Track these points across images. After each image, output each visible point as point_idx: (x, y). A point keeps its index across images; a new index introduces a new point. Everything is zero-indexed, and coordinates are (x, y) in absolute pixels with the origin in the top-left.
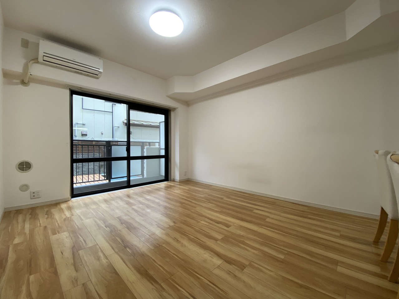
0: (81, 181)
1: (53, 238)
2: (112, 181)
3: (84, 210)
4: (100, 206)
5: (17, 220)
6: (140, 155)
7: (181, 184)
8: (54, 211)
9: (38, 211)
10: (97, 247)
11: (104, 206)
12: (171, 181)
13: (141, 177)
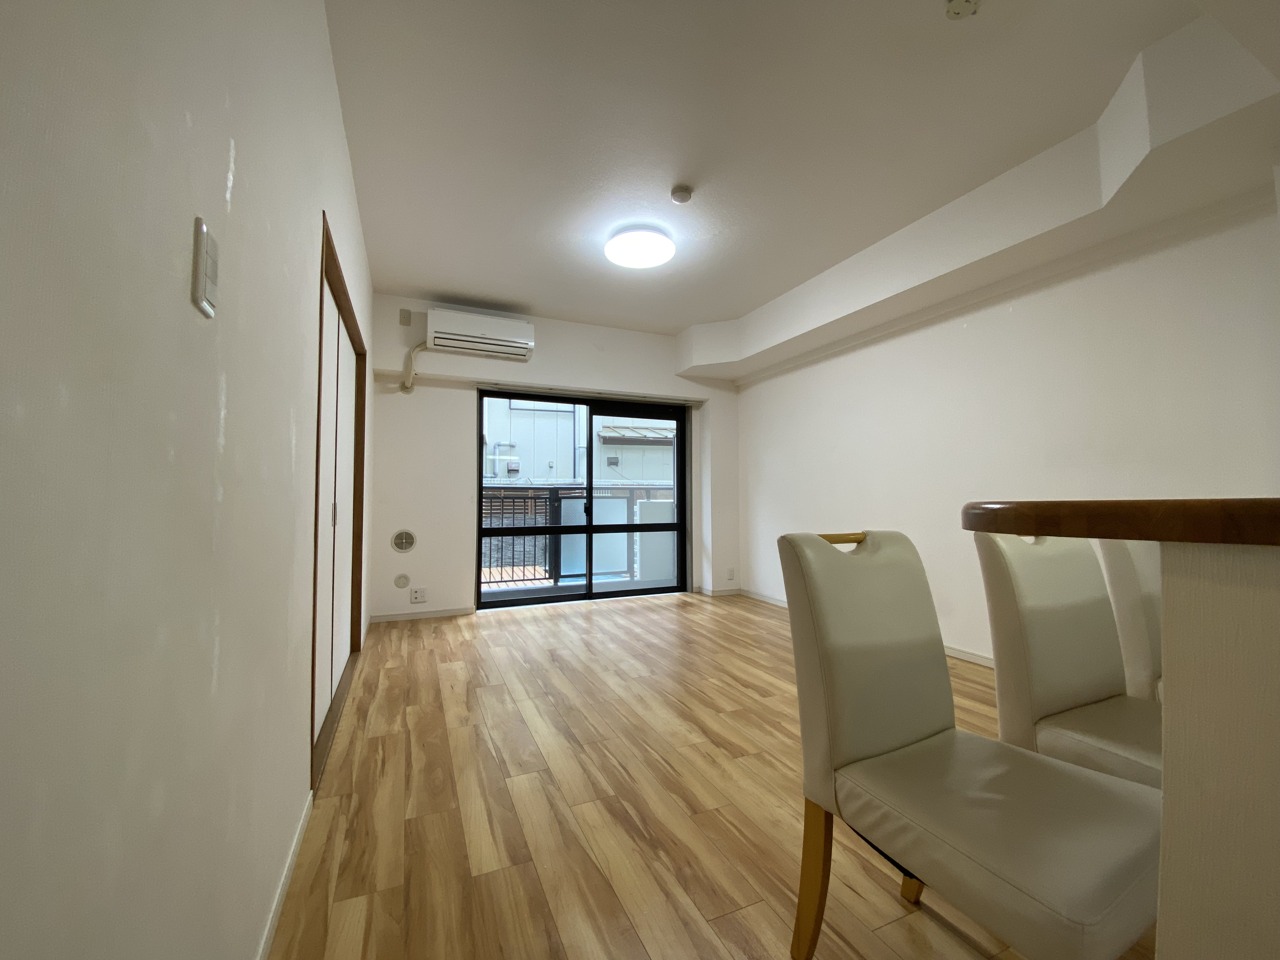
0: (497, 579)
1: (442, 667)
2: (561, 583)
3: (494, 631)
4: (523, 628)
5: (390, 636)
6: (623, 521)
7: (716, 602)
8: (446, 628)
9: (422, 627)
10: (505, 688)
11: (531, 629)
12: (692, 592)
13: (628, 579)
